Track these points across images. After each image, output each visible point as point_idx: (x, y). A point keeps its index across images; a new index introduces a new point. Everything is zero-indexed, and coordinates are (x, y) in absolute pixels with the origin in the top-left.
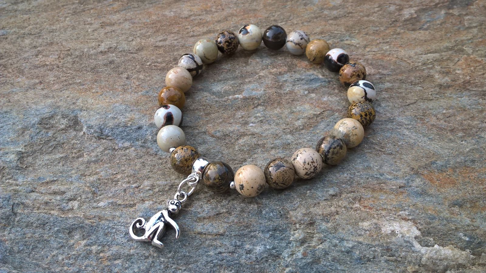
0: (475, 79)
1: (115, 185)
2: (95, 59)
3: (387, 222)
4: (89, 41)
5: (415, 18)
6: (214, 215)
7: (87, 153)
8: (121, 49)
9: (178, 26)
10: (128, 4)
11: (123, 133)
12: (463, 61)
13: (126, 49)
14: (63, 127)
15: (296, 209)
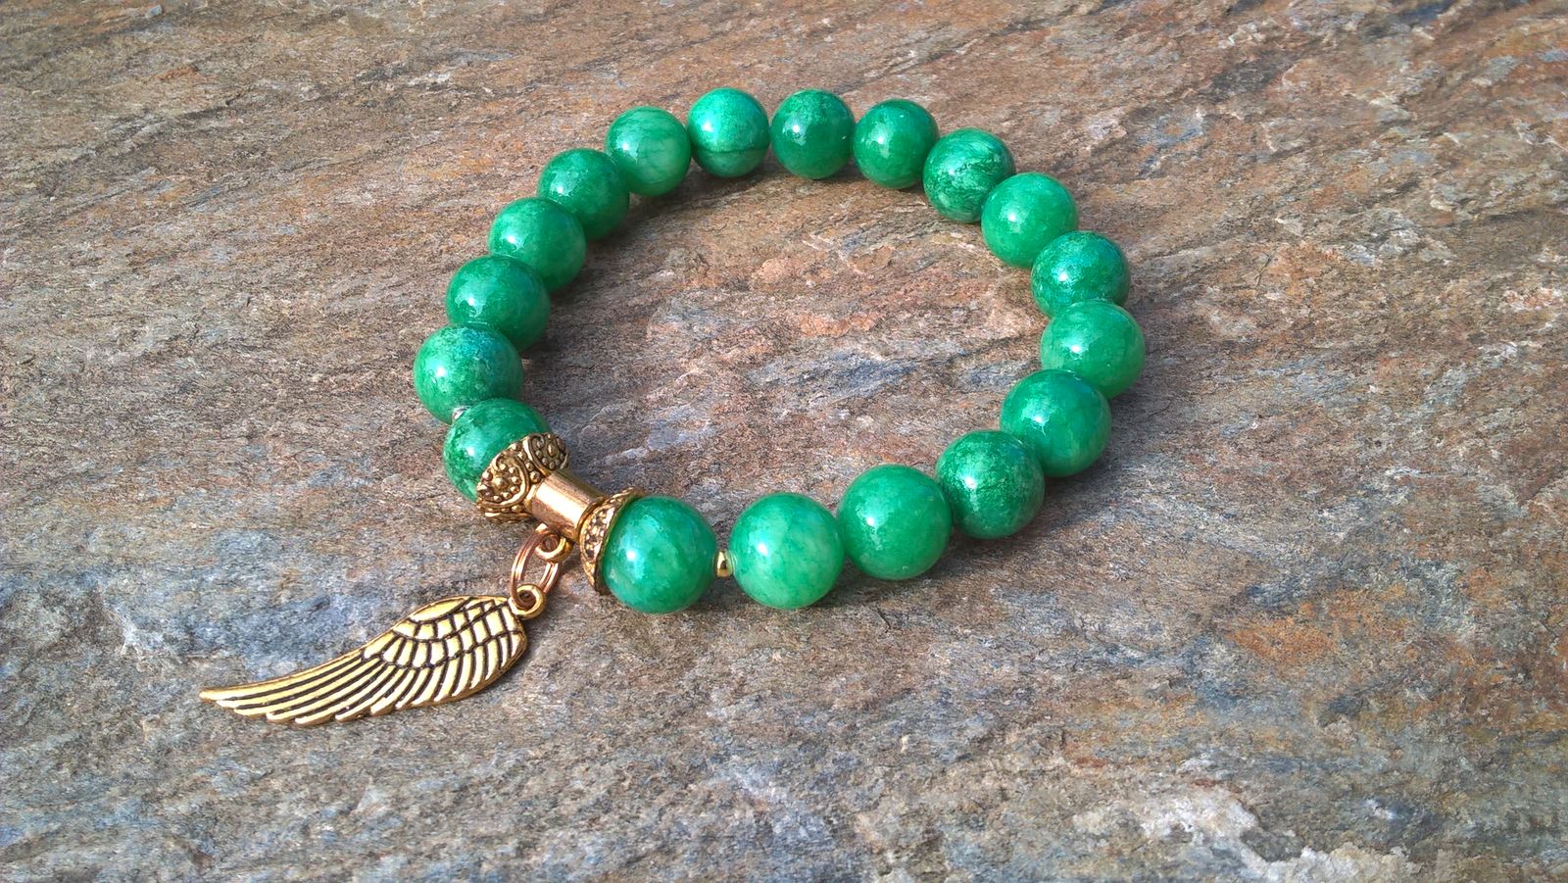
0: (1325, 315)
1: (268, 815)
2: (127, 383)
3: (1154, 802)
4: (95, 321)
5: (1122, 141)
6: (621, 866)
7: (151, 717)
8: (212, 340)
9: (396, 239)
10: (210, 176)
11: (265, 632)
12: (1280, 259)
13: (230, 336)
14: (52, 636)
15: (877, 804)
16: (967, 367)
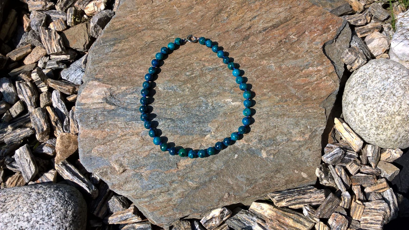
3: (227, 99)
15: (210, 100)
16: (218, 68)
